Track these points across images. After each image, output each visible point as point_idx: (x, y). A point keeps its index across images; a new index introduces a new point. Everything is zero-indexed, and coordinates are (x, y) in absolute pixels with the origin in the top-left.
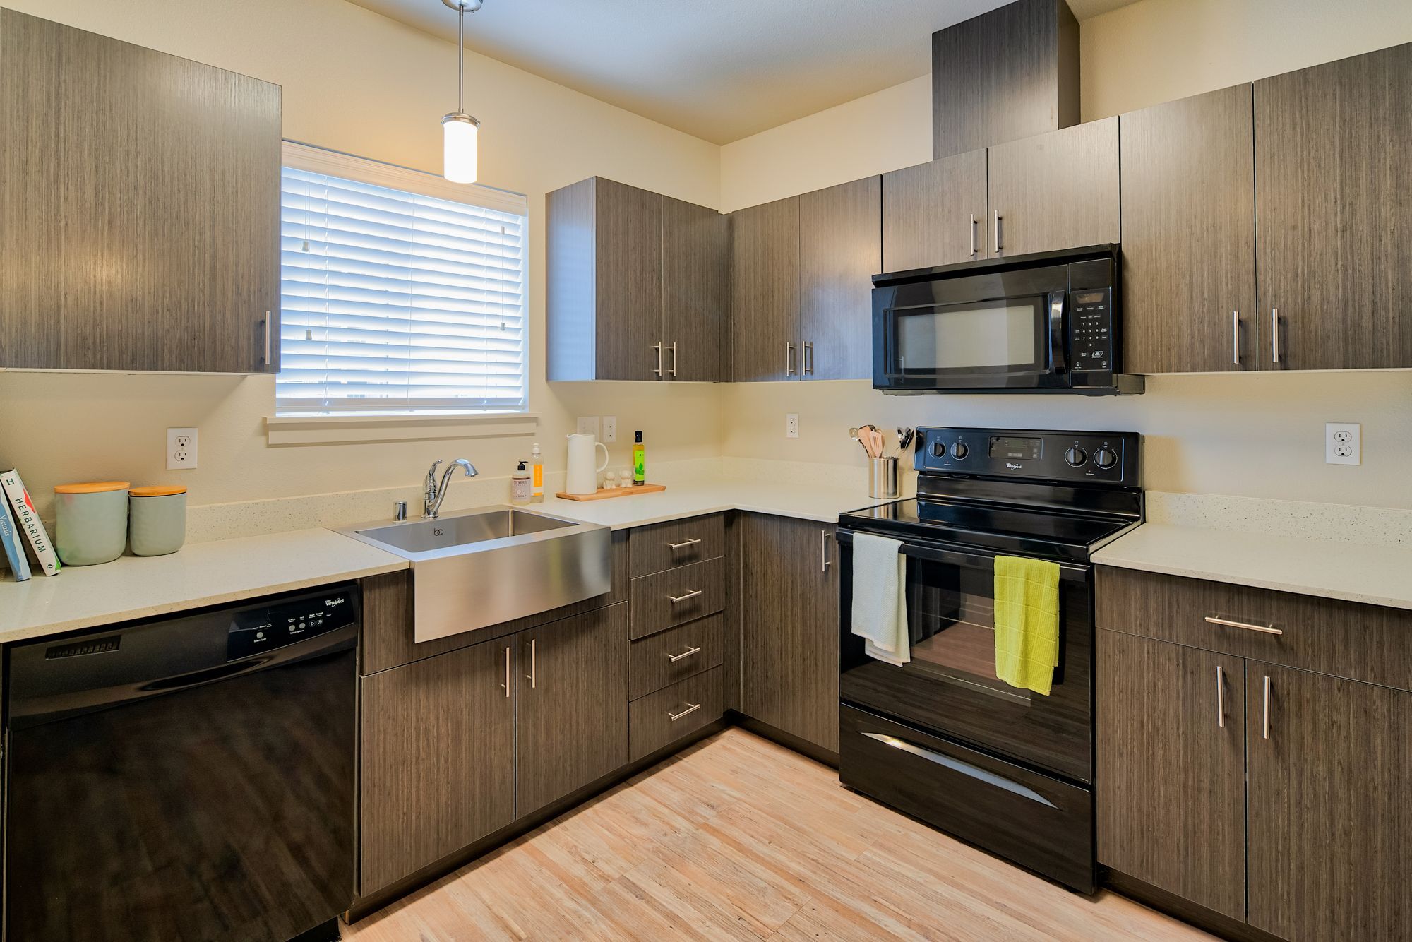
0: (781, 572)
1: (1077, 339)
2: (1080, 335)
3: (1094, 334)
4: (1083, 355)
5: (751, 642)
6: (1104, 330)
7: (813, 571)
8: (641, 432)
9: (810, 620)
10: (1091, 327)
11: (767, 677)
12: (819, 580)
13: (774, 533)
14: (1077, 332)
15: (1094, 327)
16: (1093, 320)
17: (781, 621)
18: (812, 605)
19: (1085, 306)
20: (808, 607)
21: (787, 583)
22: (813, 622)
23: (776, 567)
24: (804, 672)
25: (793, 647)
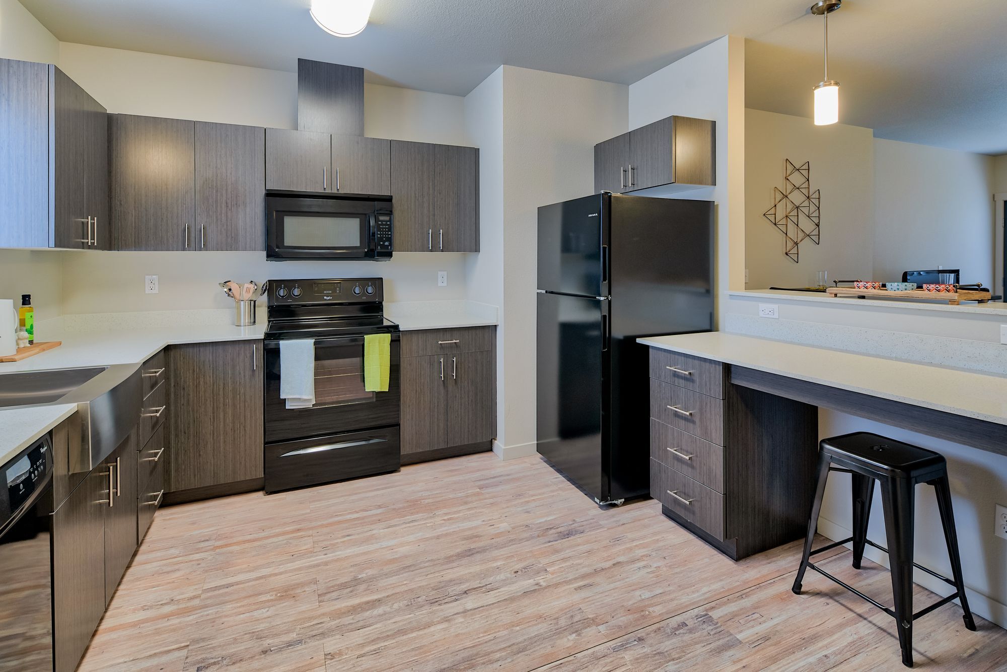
0: (213, 380)
1: (379, 236)
2: (380, 234)
3: (386, 234)
4: (381, 243)
5: (182, 437)
6: (389, 233)
7: (242, 372)
8: (29, 296)
9: (240, 403)
10: (384, 231)
11: (200, 455)
12: (247, 377)
13: (207, 355)
14: (379, 233)
15: (386, 231)
16: (386, 228)
17: (213, 413)
18: (241, 394)
19: (382, 221)
20: (238, 396)
21: (219, 385)
22: (242, 404)
23: (208, 378)
24: (234, 439)
25: (224, 426)
